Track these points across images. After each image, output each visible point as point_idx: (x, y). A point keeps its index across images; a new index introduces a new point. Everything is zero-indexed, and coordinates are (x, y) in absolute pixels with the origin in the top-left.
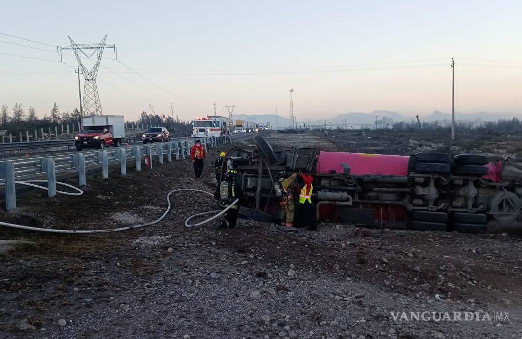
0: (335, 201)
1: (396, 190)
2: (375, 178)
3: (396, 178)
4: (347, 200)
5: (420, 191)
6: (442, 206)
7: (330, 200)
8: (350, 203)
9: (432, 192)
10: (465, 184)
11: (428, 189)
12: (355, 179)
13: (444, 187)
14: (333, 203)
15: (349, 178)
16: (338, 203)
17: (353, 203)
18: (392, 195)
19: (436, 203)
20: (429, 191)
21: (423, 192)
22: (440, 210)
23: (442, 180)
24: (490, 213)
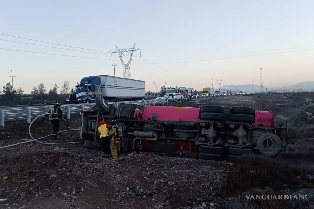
0: (146, 137)
1: (189, 131)
2: (172, 123)
3: (186, 123)
4: (153, 137)
5: (203, 132)
6: (218, 142)
7: (142, 137)
8: (155, 139)
9: (210, 132)
10: (237, 127)
11: (208, 131)
12: (161, 124)
13: (220, 129)
14: (144, 139)
15: (157, 123)
16: (147, 139)
17: (157, 139)
18: (187, 134)
19: (214, 140)
20: (208, 132)
21: (205, 132)
22: (217, 145)
23: (218, 124)
24: (256, 148)
